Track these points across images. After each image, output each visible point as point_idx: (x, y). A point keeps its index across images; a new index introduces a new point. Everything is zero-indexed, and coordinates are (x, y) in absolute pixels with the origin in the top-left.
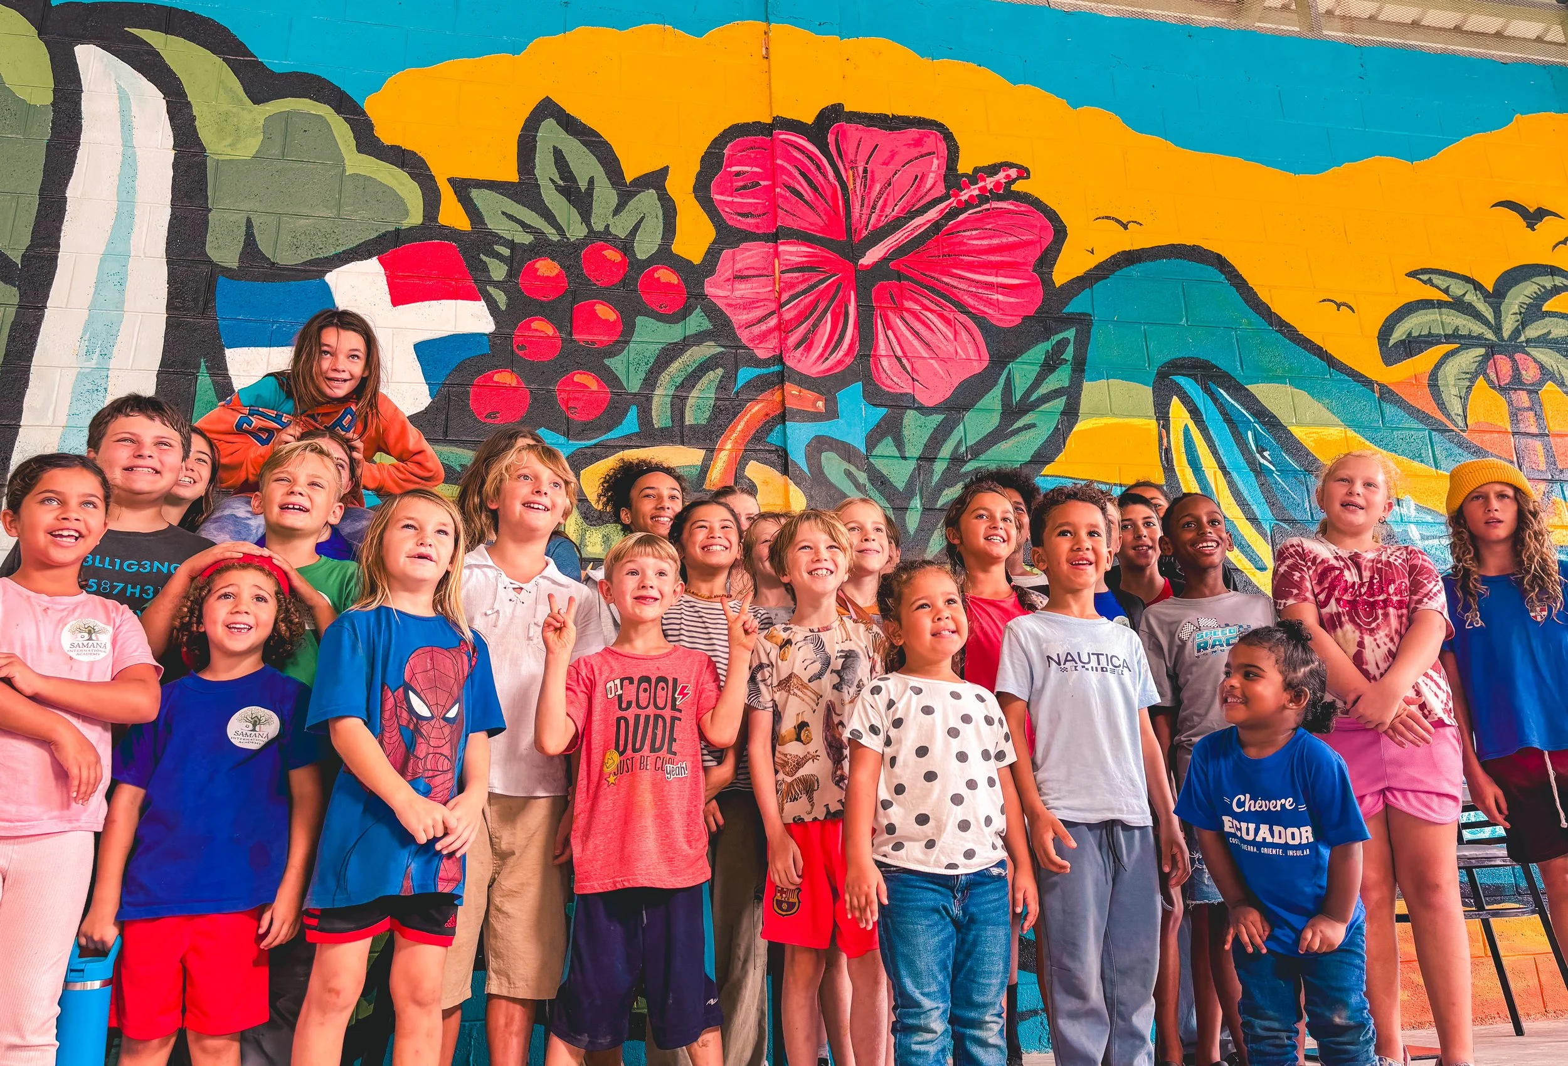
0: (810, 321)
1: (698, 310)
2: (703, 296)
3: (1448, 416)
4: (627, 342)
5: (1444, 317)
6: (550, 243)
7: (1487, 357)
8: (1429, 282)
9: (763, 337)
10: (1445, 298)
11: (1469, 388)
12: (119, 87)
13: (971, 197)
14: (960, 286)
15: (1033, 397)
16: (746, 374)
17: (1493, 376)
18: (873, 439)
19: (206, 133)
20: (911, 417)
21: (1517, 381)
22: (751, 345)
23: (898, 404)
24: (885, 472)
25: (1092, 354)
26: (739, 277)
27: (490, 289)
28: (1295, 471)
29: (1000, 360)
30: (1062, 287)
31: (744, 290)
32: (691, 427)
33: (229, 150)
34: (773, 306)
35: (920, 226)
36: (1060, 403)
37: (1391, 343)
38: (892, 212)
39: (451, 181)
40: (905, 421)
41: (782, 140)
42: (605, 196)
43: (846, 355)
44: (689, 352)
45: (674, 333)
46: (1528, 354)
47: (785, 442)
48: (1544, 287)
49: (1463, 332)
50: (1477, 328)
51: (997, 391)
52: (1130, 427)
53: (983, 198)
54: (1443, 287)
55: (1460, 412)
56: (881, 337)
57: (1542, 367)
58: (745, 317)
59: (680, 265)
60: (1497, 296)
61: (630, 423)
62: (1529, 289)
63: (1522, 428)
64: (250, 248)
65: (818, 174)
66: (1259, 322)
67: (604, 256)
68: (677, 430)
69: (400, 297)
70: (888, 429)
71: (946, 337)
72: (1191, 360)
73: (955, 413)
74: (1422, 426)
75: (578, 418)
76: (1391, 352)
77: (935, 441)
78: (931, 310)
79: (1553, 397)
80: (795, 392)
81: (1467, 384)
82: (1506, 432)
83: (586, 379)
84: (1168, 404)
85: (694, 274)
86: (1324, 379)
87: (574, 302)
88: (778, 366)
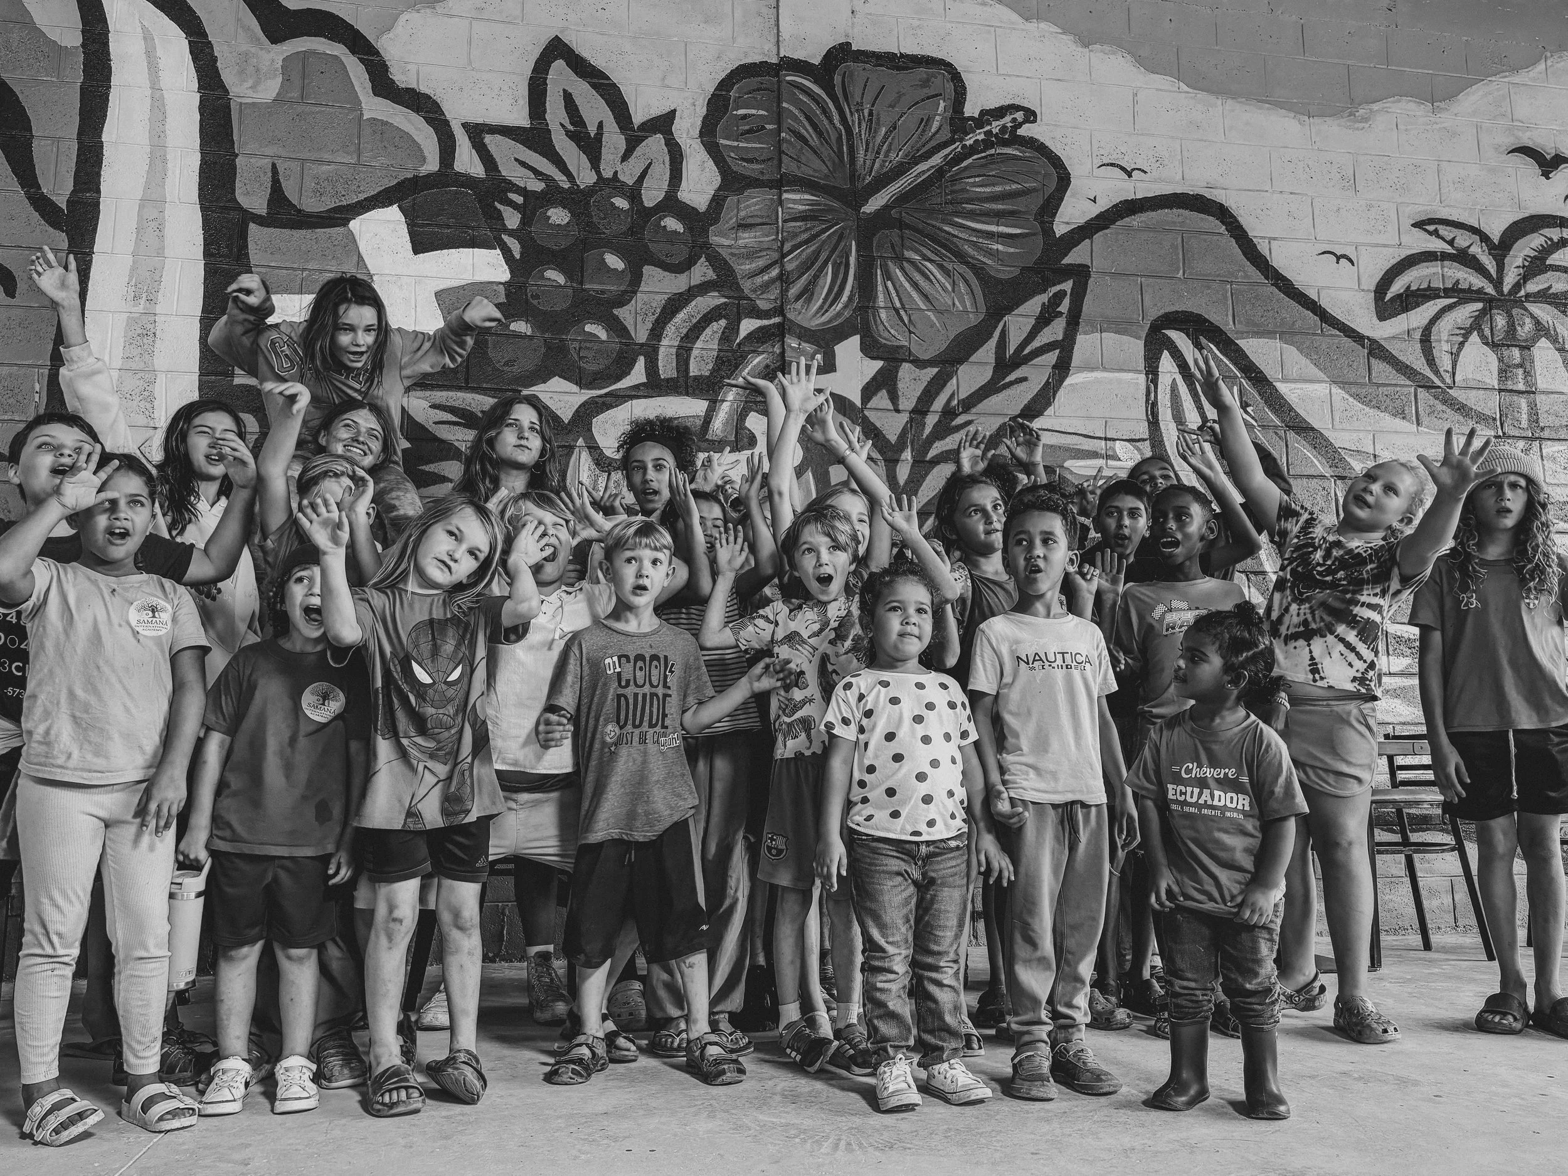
0: (812, 272)
1: (703, 259)
2: (707, 245)
3: (1437, 372)
4: (635, 292)
5: (1446, 270)
6: (561, 191)
7: (1483, 312)
8: (1435, 233)
10: (1449, 250)
11: (1462, 344)
12: (143, 27)
13: (976, 142)
14: (960, 235)
15: (1026, 351)
16: (748, 326)
17: (1487, 332)
18: (868, 392)
19: (228, 76)
20: (906, 371)
21: (1511, 338)
22: (753, 297)
23: (895, 357)
24: (878, 425)
25: (1089, 306)
26: (743, 226)
27: (505, 238)
28: (1276, 427)
29: (997, 310)
30: (1062, 236)
31: (747, 238)
32: (695, 378)
33: (250, 93)
34: (776, 256)
35: (924, 172)
36: (1052, 357)
37: (1388, 297)
38: (897, 157)
39: (465, 125)
40: (901, 374)
41: (791, 84)
42: (614, 141)
43: (846, 307)
44: (693, 303)
45: (678, 283)
46: (1526, 309)
48: (1551, 239)
49: (1463, 285)
50: (1477, 281)
51: (992, 343)
52: (1119, 381)
53: (987, 144)
54: (1449, 238)
55: (1450, 368)
56: (880, 288)
57: (1537, 322)
59: (685, 212)
60: (1501, 248)
61: (638, 374)
62: (1535, 241)
63: (1510, 385)
64: (277, 195)
65: (823, 117)
66: (1256, 275)
67: (613, 204)
68: (681, 380)
69: (420, 245)
70: (884, 382)
71: (945, 289)
72: (1184, 313)
73: (948, 367)
74: (1409, 382)
75: (589, 368)
76: (1385, 308)
77: (930, 393)
78: (931, 260)
79: (1544, 354)
80: (794, 345)
81: (1461, 339)
82: (1493, 389)
83: (597, 330)
84: (1158, 359)
85: (699, 222)
86: (1315, 334)
87: (584, 251)
88: (779, 319)
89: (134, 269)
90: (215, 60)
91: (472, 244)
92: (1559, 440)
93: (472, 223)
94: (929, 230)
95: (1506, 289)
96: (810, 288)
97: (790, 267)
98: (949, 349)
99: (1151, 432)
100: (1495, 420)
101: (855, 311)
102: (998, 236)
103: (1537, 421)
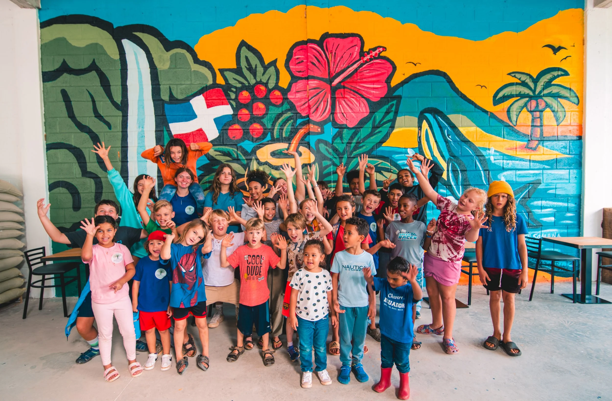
0: (317, 104)
1: (286, 103)
2: (287, 99)
3: (511, 121)
4: (267, 114)
5: (517, 88)
6: (246, 86)
7: (528, 101)
8: (515, 76)
10: (519, 82)
11: (520, 112)
12: (134, 51)
13: (367, 59)
14: (362, 89)
15: (382, 123)
16: (299, 121)
18: (334, 138)
19: (156, 63)
21: (537, 109)
22: (300, 112)
23: (341, 127)
24: (337, 147)
25: (401, 109)
26: (297, 92)
27: (231, 101)
28: (458, 141)
29: (372, 113)
30: (394, 87)
31: (298, 95)
32: (284, 137)
33: (162, 67)
34: (307, 100)
35: (351, 71)
36: (389, 124)
37: (497, 98)
38: (343, 66)
39: (219, 70)
40: (344, 132)
41: (311, 47)
42: (260, 69)
43: (327, 114)
44: (284, 116)
45: (279, 111)
46: (543, 99)
47: (310, 140)
48: (554, 75)
49: (522, 93)
50: (527, 91)
51: (371, 122)
52: (409, 130)
53: (371, 59)
54: (519, 78)
55: (515, 120)
56: (338, 107)
57: (546, 102)
58: (299, 104)
59: (281, 89)
60: (536, 81)
61: (269, 137)
62: (548, 77)
63: (535, 124)
64: (171, 95)
65: (320, 57)
66: (455, 94)
67: (260, 89)
68: (281, 138)
69: (209, 106)
70: (339, 135)
71: (357, 106)
72: (431, 108)
73: (358, 129)
74: (501, 125)
75: (255, 137)
76: (497, 101)
77: (352, 138)
78: (353, 98)
79: (548, 113)
80: (312, 127)
81: (520, 110)
82: (529, 126)
83: (257, 126)
84: (422, 123)
85: (285, 92)
86: (472, 112)
87: (253, 103)
88: (308, 119)
89: (138, 119)
90: (153, 58)
91: (223, 104)
92: (549, 140)
93: (222, 98)
94: (353, 89)
95: (537, 93)
96: (317, 109)
97: (311, 104)
98: (358, 124)
99: (419, 145)
100: (528, 135)
101: (330, 115)
102: (374, 89)
103: (543, 135)
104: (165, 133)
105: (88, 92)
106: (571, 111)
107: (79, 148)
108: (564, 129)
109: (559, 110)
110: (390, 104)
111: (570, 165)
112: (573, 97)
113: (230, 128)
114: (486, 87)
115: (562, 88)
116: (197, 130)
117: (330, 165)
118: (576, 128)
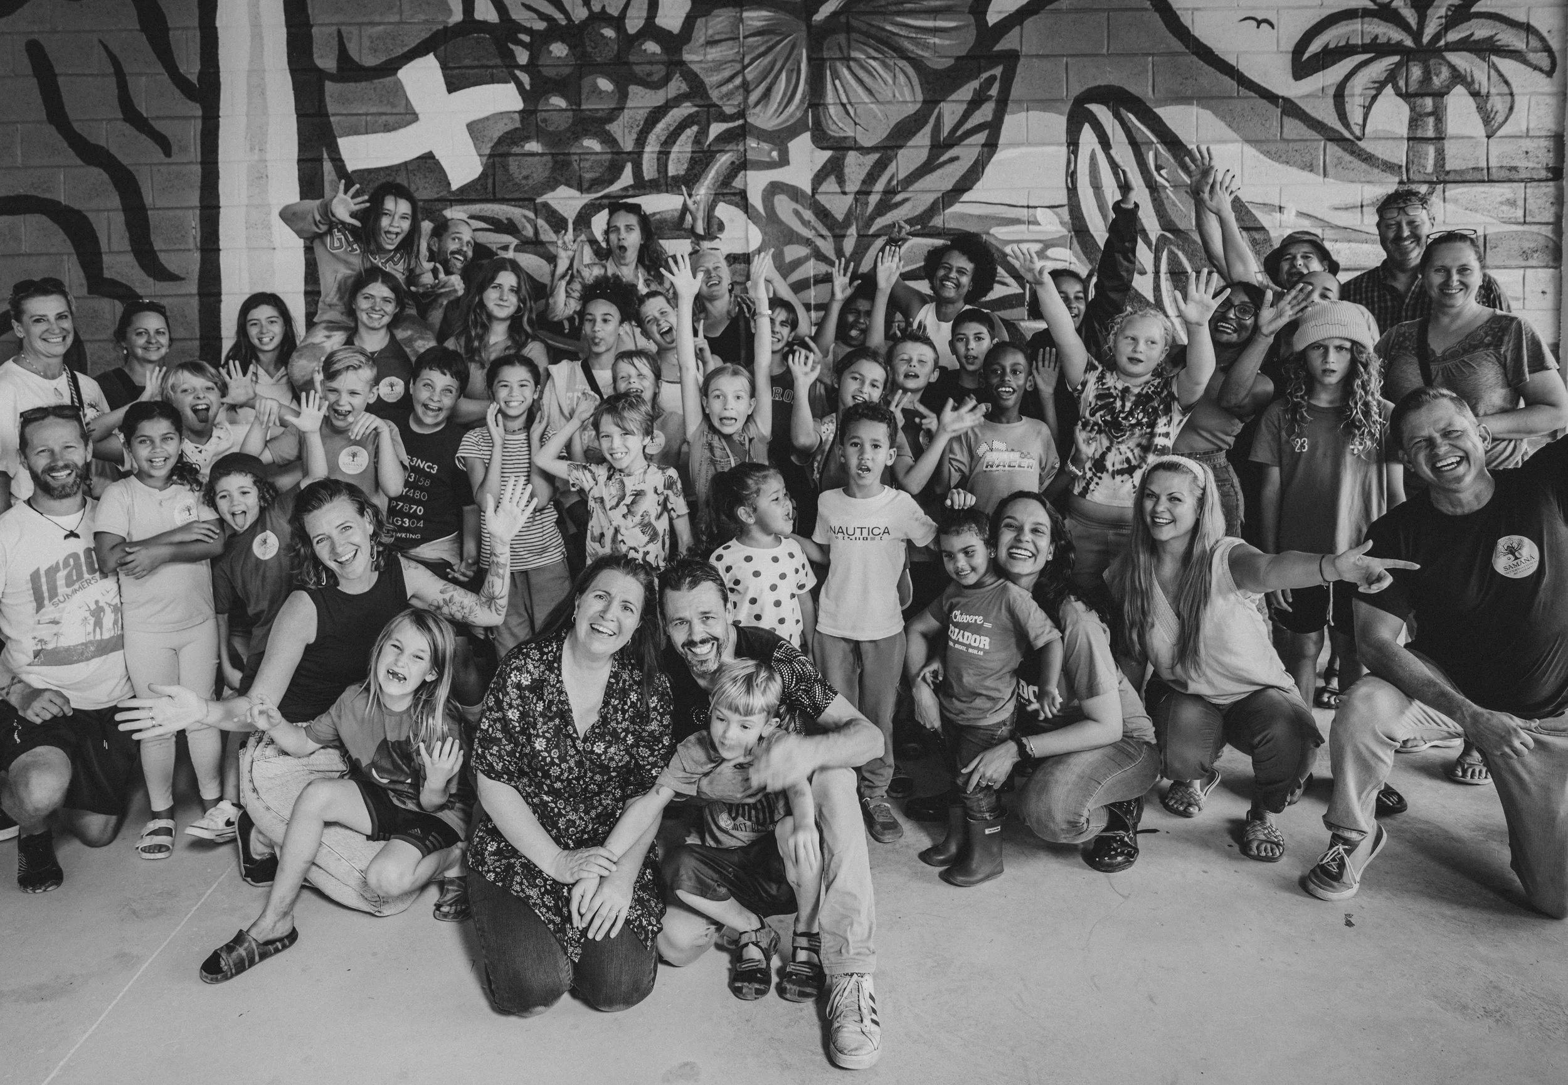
0: (769, 80)
1: (678, 75)
2: (683, 63)
3: (1347, 126)
4: (622, 109)
5: (1365, 26)
6: (560, 28)
7: (1398, 65)
9: (729, 95)
10: (1371, 6)
11: (1374, 98)
14: (902, 33)
15: (959, 133)
16: (716, 129)
17: (1402, 83)
18: (819, 179)
20: (852, 157)
21: (1425, 88)
22: (720, 103)
23: (840, 147)
24: (828, 206)
25: (1016, 91)
26: (711, 43)
27: (518, 73)
29: (931, 103)
30: (995, 25)
31: (714, 53)
32: (673, 177)
34: (738, 67)
36: (981, 137)
37: (1306, 56)
40: (847, 161)
43: (797, 108)
44: (671, 113)
45: (657, 98)
46: (1444, 58)
47: (746, 184)
49: (1382, 40)
50: (1396, 35)
52: (1042, 154)
55: (1361, 122)
56: (829, 86)
57: (1453, 68)
59: (661, 36)
61: (627, 178)
63: (1419, 134)
64: (343, 56)
66: (1177, 45)
67: (602, 35)
68: (662, 181)
69: (452, 85)
70: (833, 169)
71: (885, 83)
72: (1106, 87)
73: (889, 152)
74: (1319, 137)
75: (588, 176)
76: (1302, 67)
77: (871, 178)
78: (874, 59)
79: (1459, 103)
80: (754, 145)
81: (1374, 92)
82: (1402, 138)
83: (592, 144)
84: (1080, 131)
85: (674, 43)
86: (1231, 97)
87: (581, 78)
88: (741, 122)
89: (248, 126)
91: (493, 80)
92: (1464, 181)
93: (491, 63)
94: (873, 31)
95: (1426, 40)
96: (767, 94)
97: (749, 77)
98: (890, 136)
99: (1069, 198)
100: (1400, 167)
101: (806, 111)
102: (935, 31)
103: (1443, 166)
104: (328, 166)
105: (106, 47)
106: (1531, 94)
107: (79, 212)
108: (1508, 147)
109: (1493, 91)
110: (985, 75)
111: (1525, 255)
112: (1535, 51)
113: (515, 150)
114: (1272, 25)
115: (1504, 26)
116: (418, 158)
117: (806, 259)
118: (1544, 143)
